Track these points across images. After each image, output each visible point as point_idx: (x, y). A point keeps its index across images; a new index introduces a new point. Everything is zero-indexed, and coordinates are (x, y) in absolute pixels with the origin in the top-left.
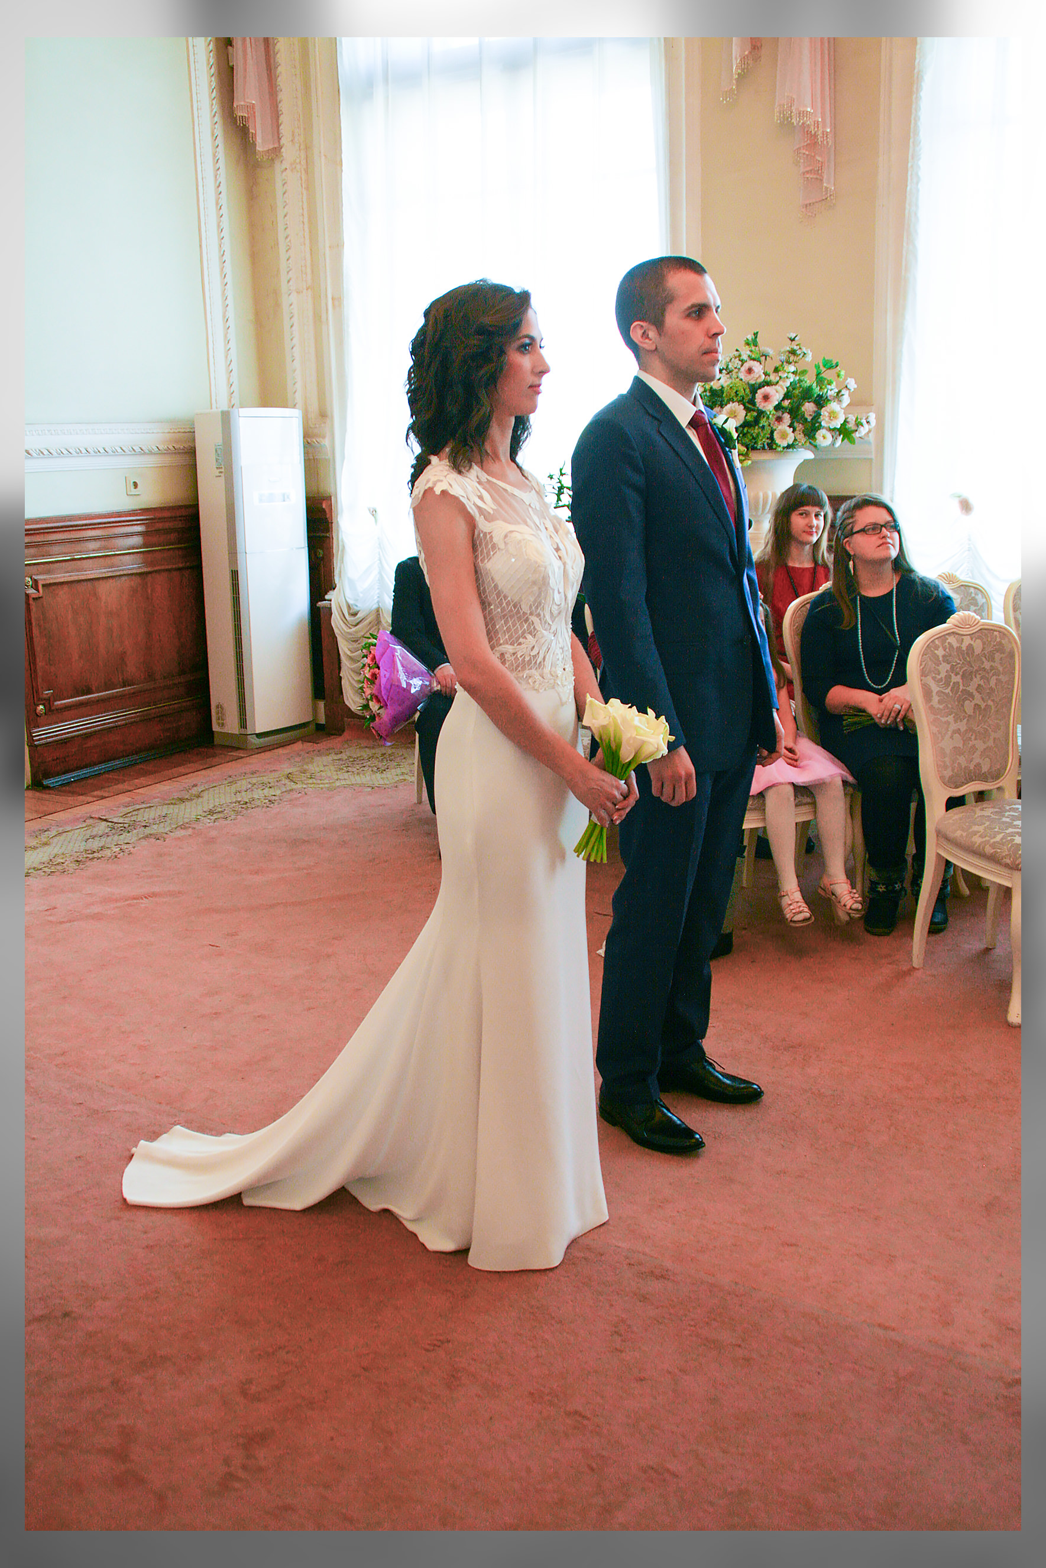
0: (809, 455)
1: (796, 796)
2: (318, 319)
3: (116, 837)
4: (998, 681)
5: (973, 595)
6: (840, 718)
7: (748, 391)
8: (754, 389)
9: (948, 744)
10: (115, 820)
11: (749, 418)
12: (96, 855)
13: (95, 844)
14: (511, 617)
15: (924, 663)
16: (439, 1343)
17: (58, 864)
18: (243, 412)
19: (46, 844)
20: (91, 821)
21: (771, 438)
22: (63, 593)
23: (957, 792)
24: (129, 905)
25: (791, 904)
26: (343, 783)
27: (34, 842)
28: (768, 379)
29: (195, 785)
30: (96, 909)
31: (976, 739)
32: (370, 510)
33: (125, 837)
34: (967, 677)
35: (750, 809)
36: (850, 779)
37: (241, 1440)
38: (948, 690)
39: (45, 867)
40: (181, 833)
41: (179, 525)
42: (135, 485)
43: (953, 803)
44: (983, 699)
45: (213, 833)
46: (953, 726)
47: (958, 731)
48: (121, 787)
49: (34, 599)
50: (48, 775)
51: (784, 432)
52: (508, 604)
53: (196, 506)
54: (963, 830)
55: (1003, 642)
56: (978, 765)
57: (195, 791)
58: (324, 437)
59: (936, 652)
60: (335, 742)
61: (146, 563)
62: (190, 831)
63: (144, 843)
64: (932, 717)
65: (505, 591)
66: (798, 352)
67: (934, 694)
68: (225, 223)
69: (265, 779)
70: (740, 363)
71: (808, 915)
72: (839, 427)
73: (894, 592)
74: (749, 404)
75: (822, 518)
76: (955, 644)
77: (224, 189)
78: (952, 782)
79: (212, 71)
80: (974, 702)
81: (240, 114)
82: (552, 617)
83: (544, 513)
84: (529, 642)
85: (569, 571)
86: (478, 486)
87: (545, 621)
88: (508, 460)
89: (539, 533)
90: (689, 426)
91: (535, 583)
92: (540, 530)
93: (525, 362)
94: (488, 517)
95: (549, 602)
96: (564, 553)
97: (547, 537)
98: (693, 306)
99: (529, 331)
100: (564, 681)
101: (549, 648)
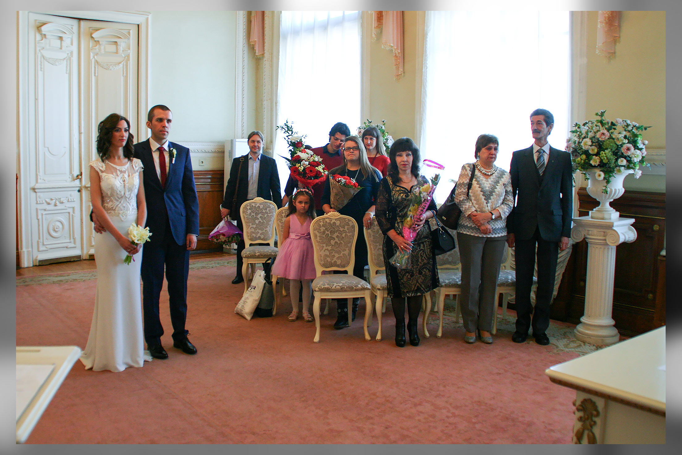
9: (323, 253)
18: (237, 140)
23: (326, 269)
31: (335, 253)
34: (332, 232)
41: (218, 176)
42: (202, 162)
46: (325, 248)
47: (328, 249)
53: (224, 170)
56: (335, 262)
58: (271, 149)
59: (320, 223)
77: (246, 67)
78: (324, 265)
79: (244, 30)
80: (335, 241)
81: (252, 44)
82: (118, 198)
83: (127, 172)
84: (111, 203)
85: (126, 187)
86: (103, 164)
87: (116, 199)
88: (119, 158)
89: (117, 177)
90: (155, 151)
91: (110, 189)
92: (118, 176)
93: (117, 134)
94: (102, 172)
95: (115, 194)
96: (126, 182)
97: (121, 178)
98: (158, 118)
99: (119, 127)
100: (123, 215)
101: (117, 206)
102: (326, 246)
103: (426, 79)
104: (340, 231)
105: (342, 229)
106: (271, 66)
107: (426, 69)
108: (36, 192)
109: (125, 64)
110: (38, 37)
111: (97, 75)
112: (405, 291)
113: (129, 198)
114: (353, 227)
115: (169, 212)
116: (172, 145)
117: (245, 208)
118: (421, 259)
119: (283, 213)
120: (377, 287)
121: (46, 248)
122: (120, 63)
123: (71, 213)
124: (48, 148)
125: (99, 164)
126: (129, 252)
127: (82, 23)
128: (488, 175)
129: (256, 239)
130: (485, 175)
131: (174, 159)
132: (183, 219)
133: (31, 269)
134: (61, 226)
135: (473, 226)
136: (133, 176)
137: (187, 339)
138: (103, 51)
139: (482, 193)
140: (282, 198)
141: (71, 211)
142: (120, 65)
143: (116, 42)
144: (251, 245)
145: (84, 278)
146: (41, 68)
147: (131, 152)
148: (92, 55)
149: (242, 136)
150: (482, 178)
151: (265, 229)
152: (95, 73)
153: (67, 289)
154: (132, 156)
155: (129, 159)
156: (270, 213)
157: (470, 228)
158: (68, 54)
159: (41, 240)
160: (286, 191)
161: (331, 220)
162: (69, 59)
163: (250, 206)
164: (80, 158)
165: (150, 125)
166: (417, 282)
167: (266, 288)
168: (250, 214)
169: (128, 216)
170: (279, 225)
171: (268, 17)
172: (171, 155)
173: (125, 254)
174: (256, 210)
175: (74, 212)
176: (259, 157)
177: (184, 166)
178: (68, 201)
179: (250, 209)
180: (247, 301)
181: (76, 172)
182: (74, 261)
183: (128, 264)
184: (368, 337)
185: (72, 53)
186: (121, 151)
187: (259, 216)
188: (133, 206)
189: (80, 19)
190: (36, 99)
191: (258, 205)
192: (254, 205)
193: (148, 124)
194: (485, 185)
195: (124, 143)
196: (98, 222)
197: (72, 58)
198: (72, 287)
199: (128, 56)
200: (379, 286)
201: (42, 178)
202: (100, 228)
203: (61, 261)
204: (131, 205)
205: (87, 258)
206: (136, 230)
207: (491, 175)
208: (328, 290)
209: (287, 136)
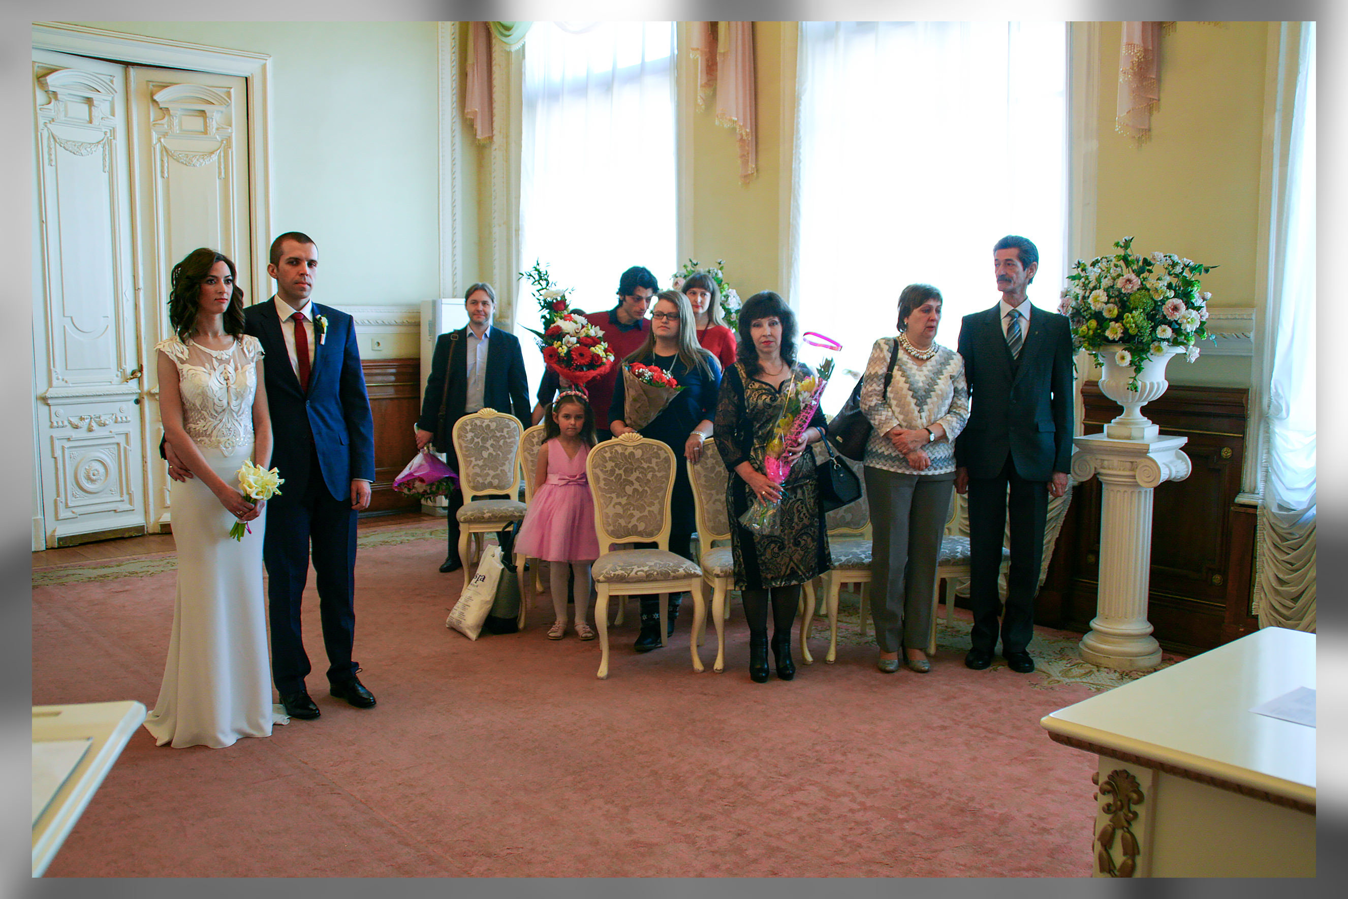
2: (509, 243)
9: (611, 511)
23: (619, 541)
34: (628, 471)
38: (613, 478)
41: (411, 370)
42: (379, 344)
44: (640, 485)
52: (190, 404)
53: (419, 359)
56: (636, 526)
58: (508, 318)
64: (600, 493)
77: (458, 162)
78: (614, 534)
79: (454, 92)
80: (633, 487)
81: (469, 117)
82: (216, 412)
83: (232, 360)
84: (201, 423)
85: (232, 391)
86: (185, 347)
87: (212, 414)
88: (215, 335)
89: (212, 371)
90: (287, 320)
91: (199, 394)
92: (215, 370)
93: (210, 288)
94: (183, 362)
95: (210, 405)
96: (231, 381)
97: (222, 373)
98: (290, 258)
99: (214, 274)
100: (227, 445)
101: (215, 427)
102: (617, 498)
103: (799, 183)
104: (643, 468)
105: (645, 465)
106: (507, 160)
107: (799, 163)
108: (48, 405)
109: (222, 154)
110: (41, 97)
111: (166, 175)
112: (769, 576)
113: (237, 413)
114: (667, 460)
115: (316, 437)
116: (319, 309)
117: (463, 428)
118: (799, 517)
119: (534, 437)
120: (715, 572)
121: (73, 512)
122: (213, 153)
123: (123, 445)
124: (71, 318)
125: (177, 347)
126: (240, 517)
127: (132, 71)
128: (922, 359)
129: (484, 487)
130: (916, 359)
131: (324, 336)
132: (344, 450)
133: (44, 554)
134: (102, 470)
135: (893, 454)
136: (244, 370)
137: (356, 680)
138: (177, 129)
139: (911, 393)
140: (532, 411)
141: (121, 440)
142: (213, 156)
143: (203, 112)
144: (475, 498)
145: (152, 570)
146: (50, 160)
147: (238, 321)
148: (155, 136)
149: (453, 293)
150: (911, 365)
151: (500, 468)
152: (162, 172)
153: (116, 592)
154: (241, 331)
155: (236, 337)
156: (509, 438)
157: (889, 458)
158: (105, 133)
159: (62, 498)
160: (540, 395)
161: (625, 447)
162: (108, 144)
163: (472, 426)
164: (138, 338)
165: (275, 271)
166: (791, 559)
167: (506, 579)
168: (472, 439)
169: (237, 447)
170: (526, 459)
171: (500, 66)
172: (318, 329)
173: (231, 520)
174: (483, 432)
175: (127, 442)
176: (488, 332)
177: (343, 350)
178: (116, 422)
179: (471, 431)
180: (470, 603)
181: (130, 365)
182: (131, 537)
183: (239, 540)
184: (698, 665)
185: (113, 131)
186: (218, 321)
187: (488, 444)
188: (246, 426)
189: (127, 64)
190: (43, 222)
191: (487, 422)
192: (478, 422)
193: (271, 269)
194: (917, 378)
195: (225, 307)
196: (176, 460)
197: (114, 142)
198: (127, 587)
199: (229, 139)
200: (717, 571)
201: (60, 377)
202: (182, 472)
203: (103, 537)
204: (242, 425)
205: (157, 531)
206: (254, 474)
207: (928, 359)
208: (621, 579)
209: (538, 291)
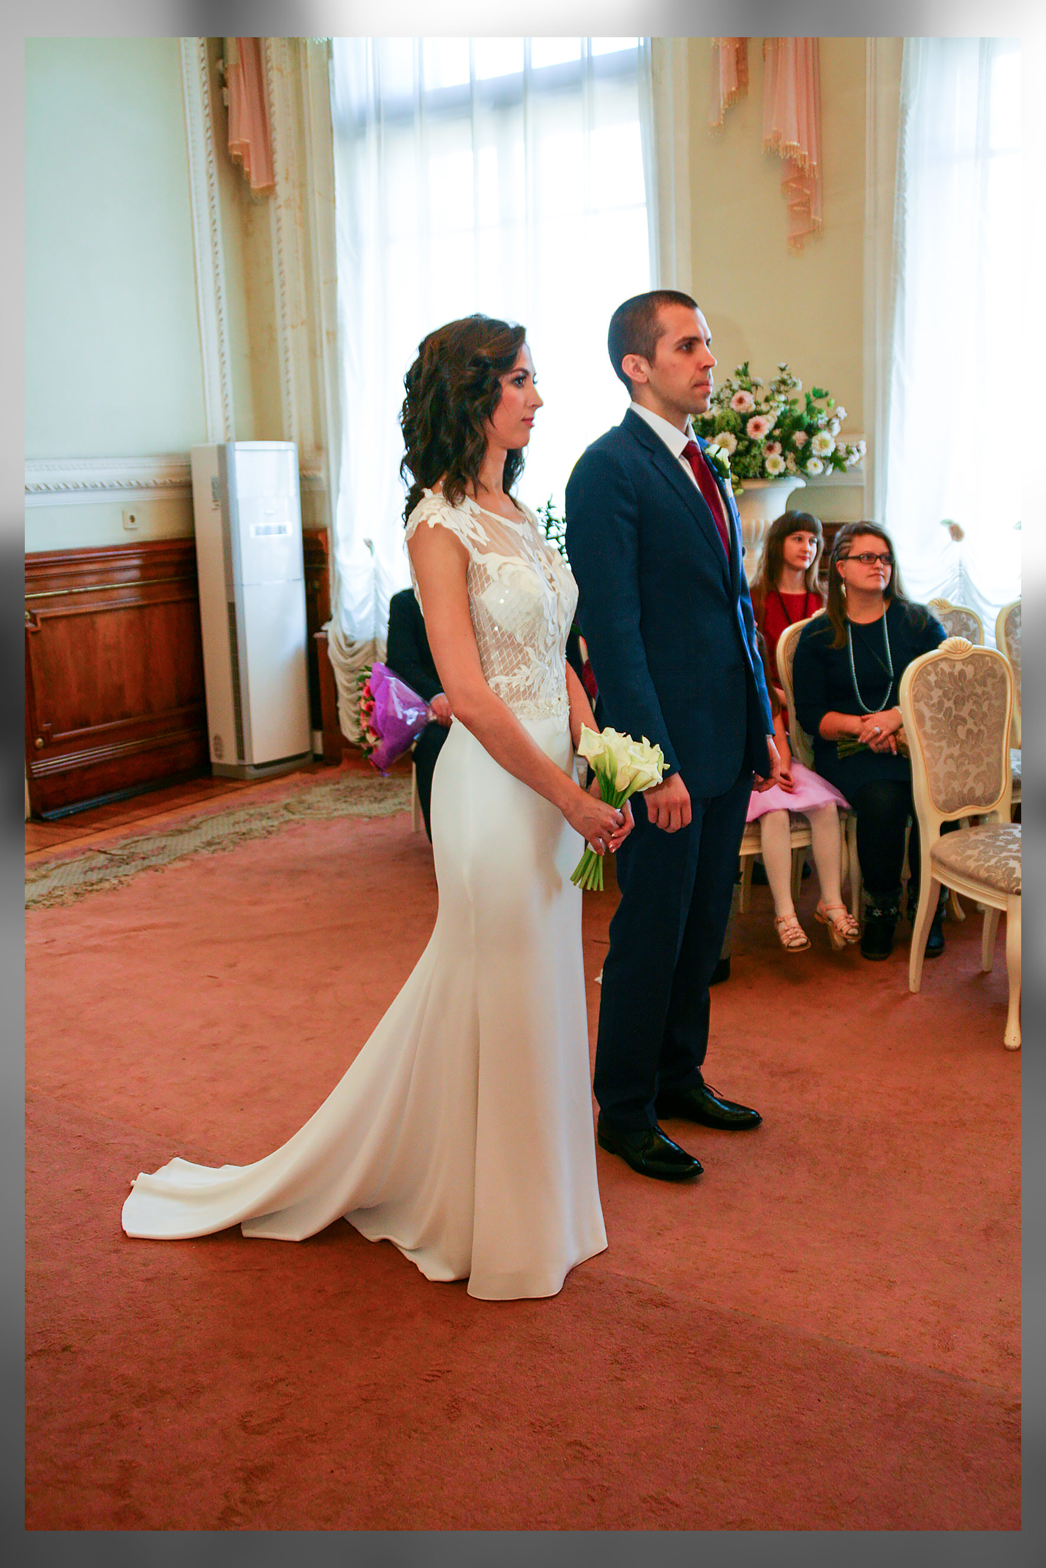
0: (800, 483)
1: (791, 822)
2: (314, 354)
3: (115, 869)
4: (990, 705)
5: (965, 620)
6: (833, 744)
7: (739, 421)
8: (745, 418)
9: (941, 769)
10: (113, 852)
11: (741, 447)
12: (95, 887)
13: (94, 876)
14: (506, 647)
15: (916, 689)
16: (439, 1374)
17: (56, 897)
18: (239, 445)
19: (45, 877)
20: (89, 854)
21: (763, 466)
22: (61, 627)
23: (951, 816)
24: (129, 937)
25: (787, 930)
26: (341, 813)
27: (32, 875)
28: (759, 408)
29: (194, 817)
30: (94, 942)
31: (969, 764)
32: (365, 541)
33: (124, 869)
34: (959, 702)
35: (748, 836)
36: (845, 804)
37: (241, 1474)
38: (941, 716)
39: (45, 900)
40: (179, 865)
41: (175, 558)
42: (133, 519)
43: (947, 828)
44: (975, 724)
45: (212, 864)
46: (946, 752)
47: (951, 756)
48: (120, 818)
49: (33, 633)
50: (46, 808)
51: (775, 461)
52: (503, 635)
53: (192, 539)
54: (957, 854)
55: (995, 667)
56: (972, 790)
57: (193, 822)
58: (319, 469)
59: (929, 677)
60: (331, 772)
61: (144, 596)
62: (187, 863)
63: (143, 875)
64: (925, 742)
65: (499, 621)
66: (789, 382)
67: (927, 719)
68: (221, 261)
69: (263, 810)
70: (731, 392)
71: (804, 940)
72: (829, 455)
73: (885, 619)
74: (740, 433)
75: (815, 545)
76: (947, 670)
77: (219, 226)
78: (948, 806)
79: (207, 111)
81: (235, 153)
82: (546, 646)
83: (538, 544)
84: (523, 672)
86: (472, 519)
87: (539, 652)
90: (682, 456)
91: (529, 614)
92: (534, 562)
93: (518, 395)
94: (482, 549)
95: (542, 633)
97: (540, 568)
98: (683, 339)
99: (523, 365)
100: (559, 711)
101: (543, 678)
102: (948, 746)
104: (976, 695)
105: (979, 690)
125: (462, 519)
